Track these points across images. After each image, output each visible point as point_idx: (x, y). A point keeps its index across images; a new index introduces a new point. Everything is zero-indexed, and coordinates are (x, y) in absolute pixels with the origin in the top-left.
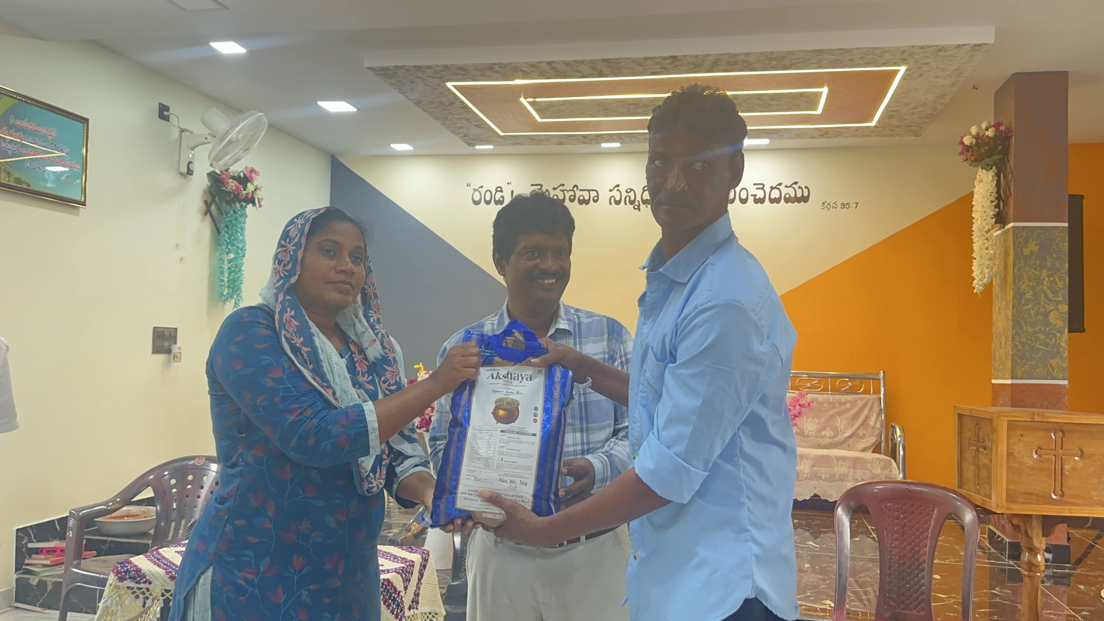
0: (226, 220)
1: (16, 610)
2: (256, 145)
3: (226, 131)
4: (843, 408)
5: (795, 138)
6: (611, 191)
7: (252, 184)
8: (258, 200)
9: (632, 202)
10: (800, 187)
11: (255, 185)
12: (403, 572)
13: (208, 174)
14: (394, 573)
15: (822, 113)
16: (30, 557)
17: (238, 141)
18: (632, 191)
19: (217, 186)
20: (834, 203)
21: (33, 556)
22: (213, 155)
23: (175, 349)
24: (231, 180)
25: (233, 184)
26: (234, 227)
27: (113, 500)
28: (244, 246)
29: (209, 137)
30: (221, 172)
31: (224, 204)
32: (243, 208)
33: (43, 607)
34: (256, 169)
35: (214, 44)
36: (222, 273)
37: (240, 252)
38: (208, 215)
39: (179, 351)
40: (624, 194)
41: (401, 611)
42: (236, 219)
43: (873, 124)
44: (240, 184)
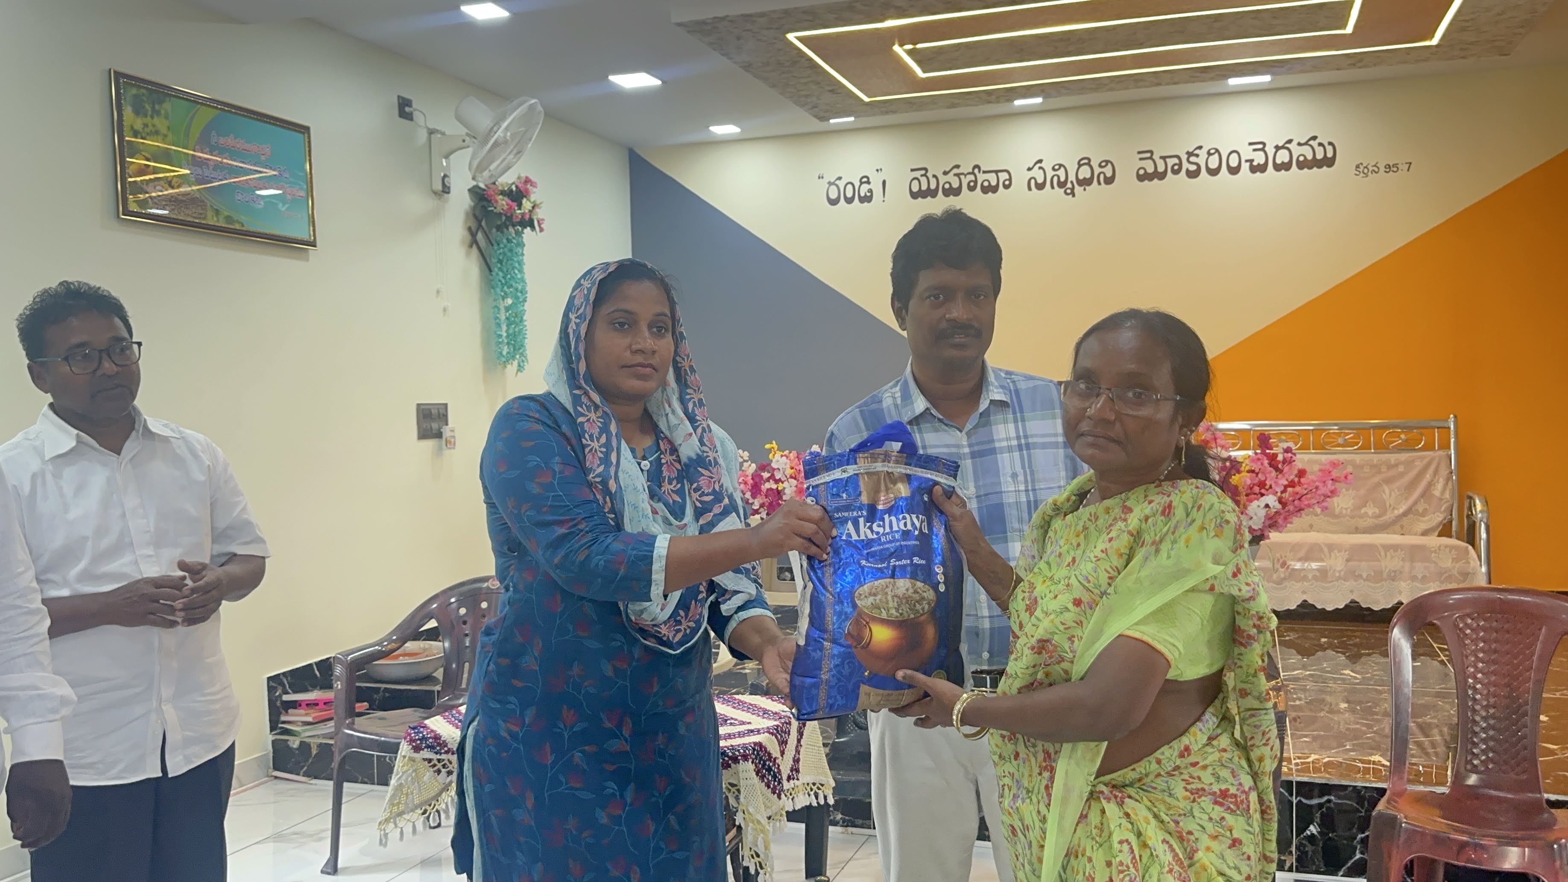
0: (498, 252)
1: (276, 781)
2: (530, 145)
3: (489, 128)
4: (1393, 472)
5: (1311, 71)
6: (1029, 169)
7: (528, 200)
8: (538, 222)
9: (1062, 185)
10: (1320, 144)
11: (532, 200)
12: (778, 732)
13: (469, 190)
14: (766, 734)
15: (1353, 32)
16: (287, 712)
17: (506, 142)
18: (1062, 169)
19: (483, 207)
20: (1375, 166)
21: (290, 711)
22: (475, 163)
23: (446, 432)
24: (501, 197)
25: (504, 203)
26: (510, 262)
27: (388, 638)
28: (524, 288)
29: (467, 139)
30: (486, 186)
31: (494, 230)
32: (519, 234)
33: (308, 776)
34: (533, 178)
35: (466, 9)
36: (499, 325)
37: (520, 296)
38: (474, 246)
39: (451, 434)
40: (1050, 173)
41: (779, 784)
42: (511, 250)
43: (1435, 41)
44: (513, 201)
